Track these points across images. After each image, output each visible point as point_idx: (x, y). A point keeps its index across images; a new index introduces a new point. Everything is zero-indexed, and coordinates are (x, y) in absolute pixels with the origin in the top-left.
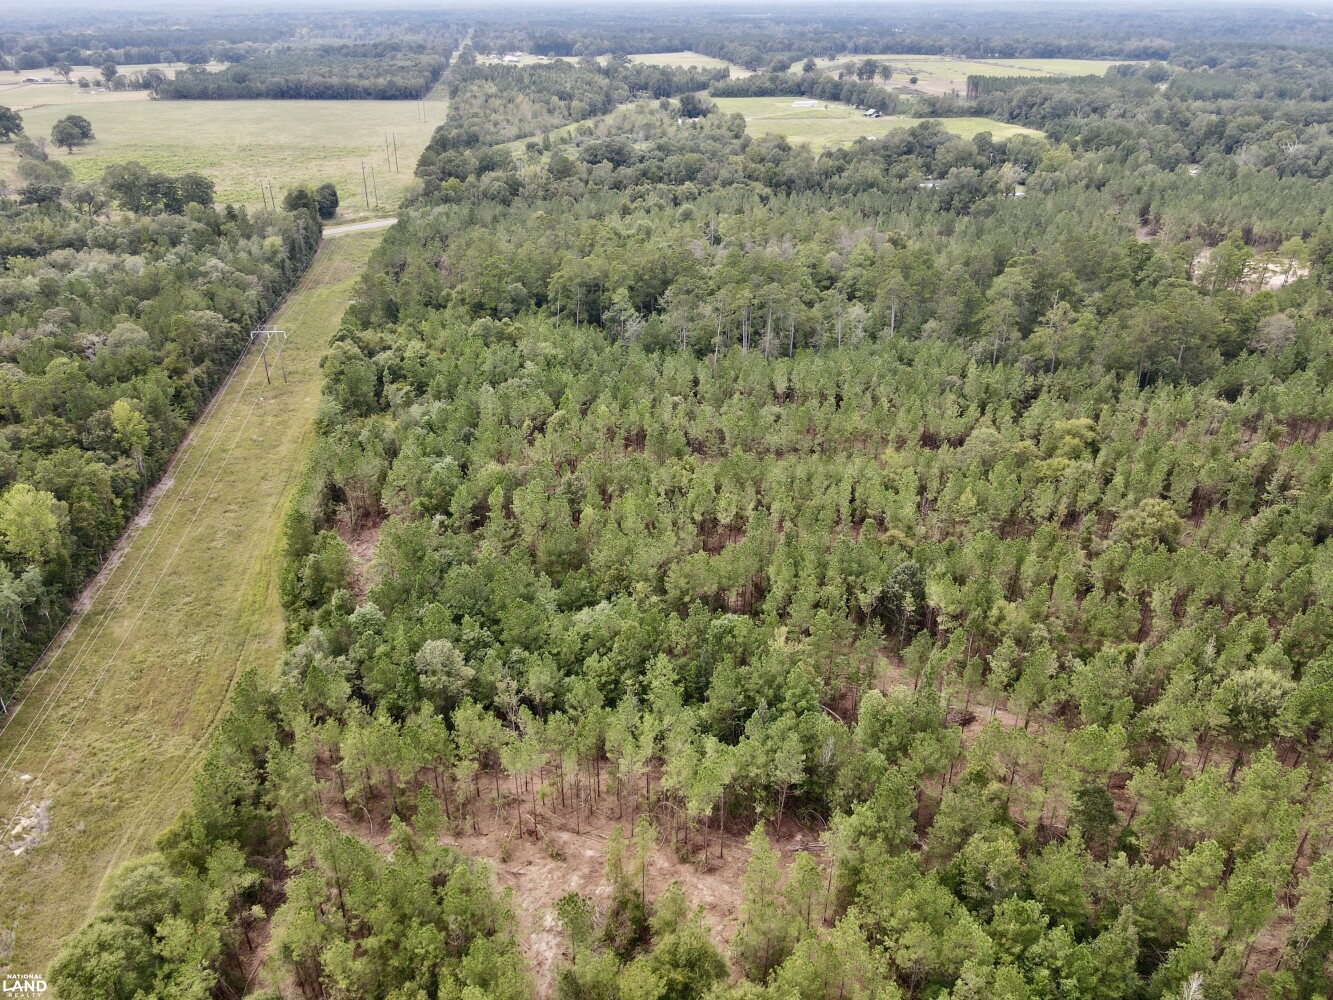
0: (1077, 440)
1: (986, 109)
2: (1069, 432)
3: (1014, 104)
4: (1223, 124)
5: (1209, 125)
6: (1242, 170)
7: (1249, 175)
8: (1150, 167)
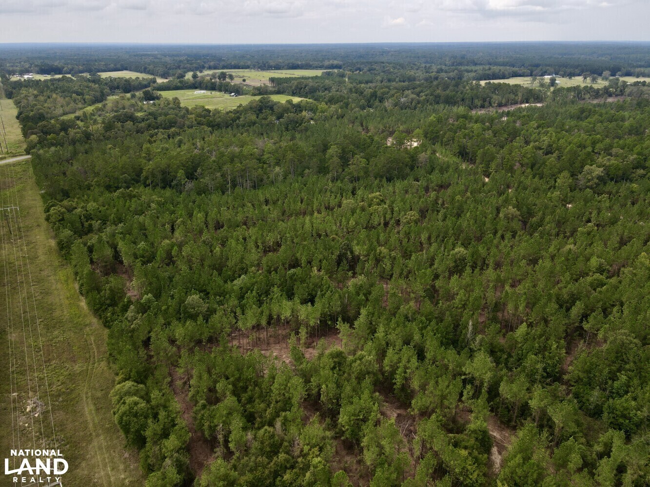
0: (378, 200)
1: (282, 91)
2: (374, 198)
3: (293, 88)
4: (375, 92)
5: (371, 93)
6: (389, 109)
7: (391, 110)
8: (357, 109)
